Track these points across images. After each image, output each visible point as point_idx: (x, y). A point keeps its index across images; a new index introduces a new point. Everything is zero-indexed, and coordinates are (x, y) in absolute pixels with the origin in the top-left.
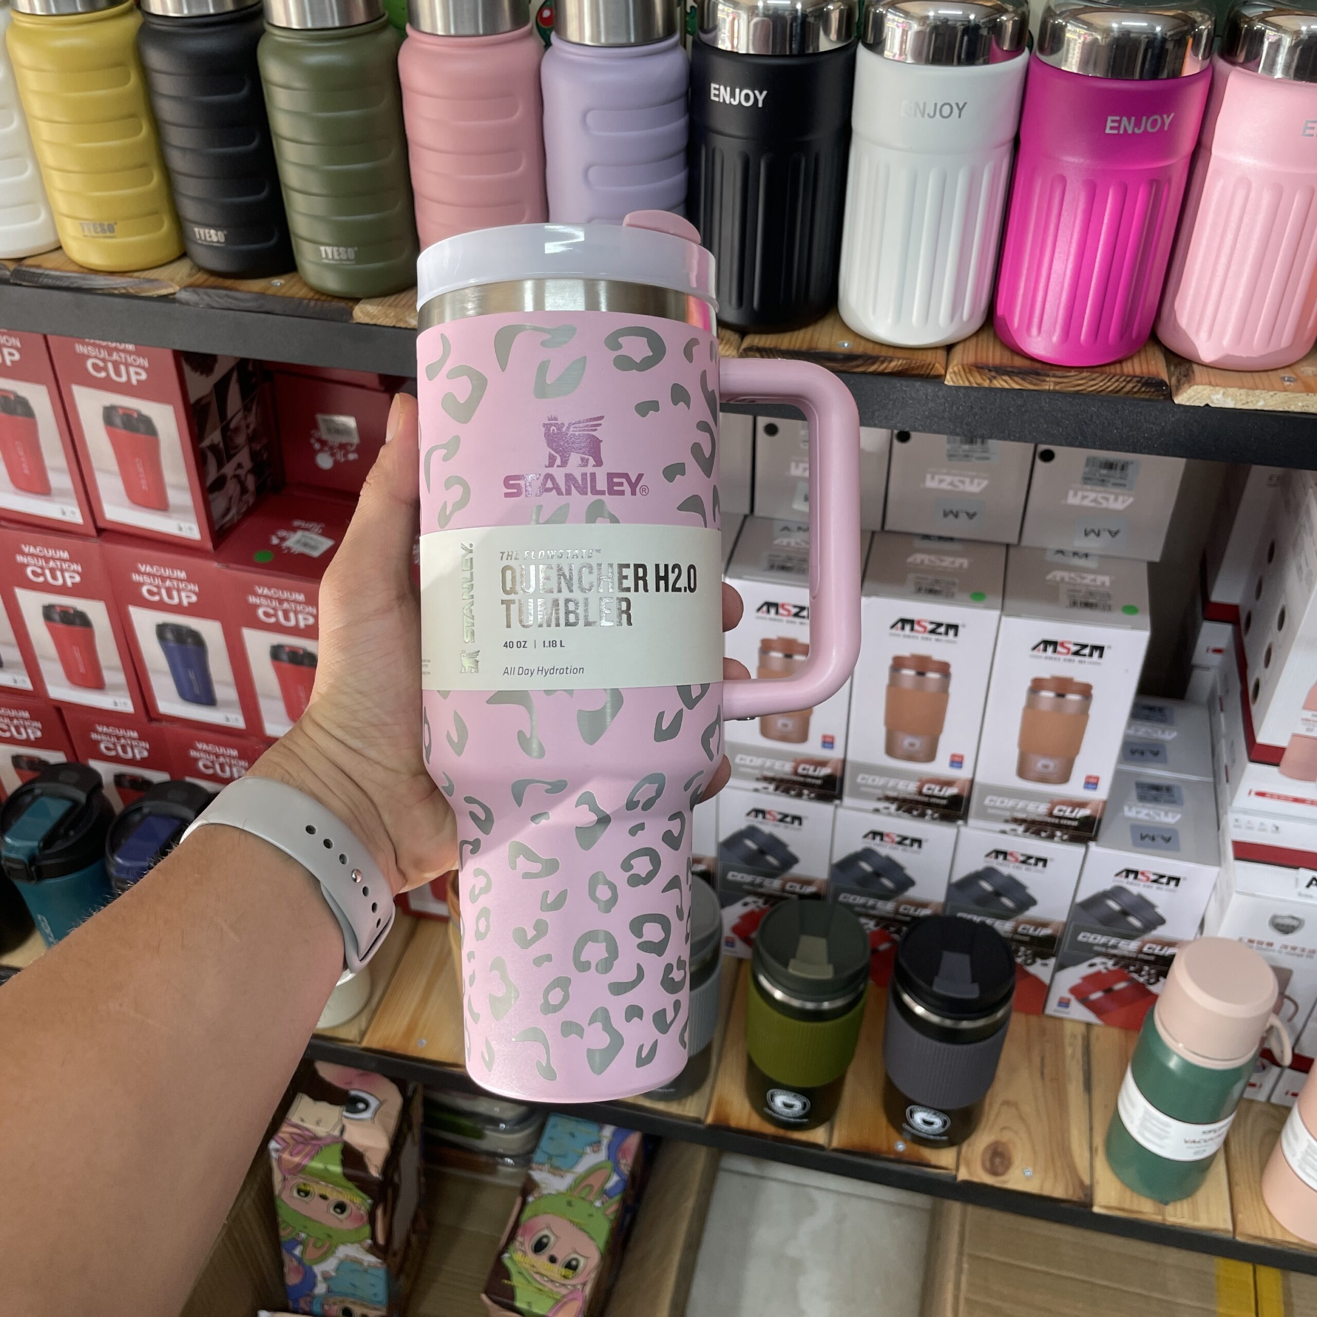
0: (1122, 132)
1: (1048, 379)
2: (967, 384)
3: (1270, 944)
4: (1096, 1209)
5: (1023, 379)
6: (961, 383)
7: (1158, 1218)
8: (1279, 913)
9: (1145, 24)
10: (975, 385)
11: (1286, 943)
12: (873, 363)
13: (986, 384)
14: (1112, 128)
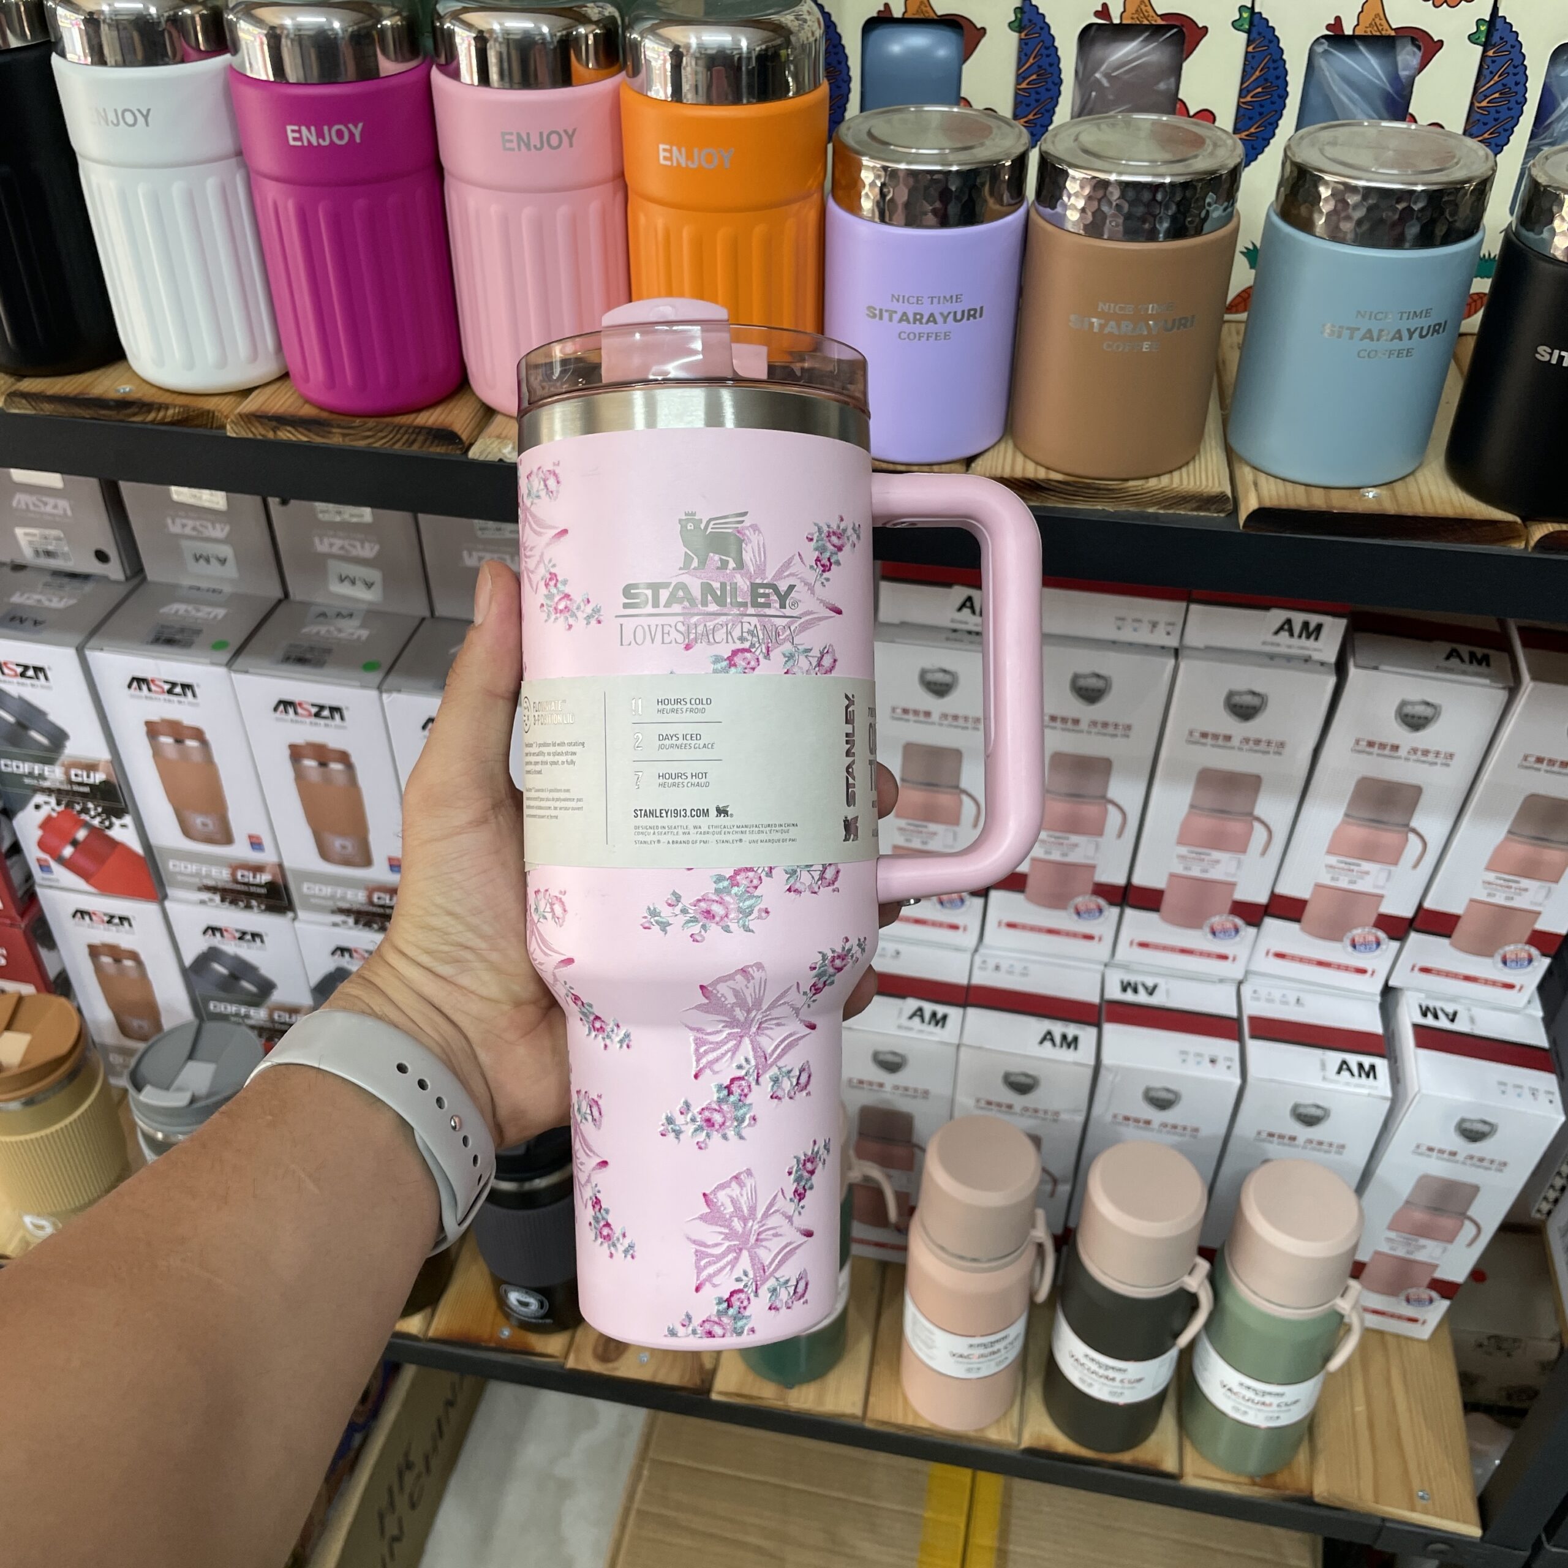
0: (306, 143)
1: (334, 430)
2: (251, 436)
3: (881, 1085)
4: (714, 1397)
5: (309, 430)
6: (244, 434)
7: (779, 1404)
8: (881, 1048)
9: (323, 20)
10: (259, 437)
11: (897, 1083)
12: (149, 412)
13: (271, 435)
14: (295, 139)
